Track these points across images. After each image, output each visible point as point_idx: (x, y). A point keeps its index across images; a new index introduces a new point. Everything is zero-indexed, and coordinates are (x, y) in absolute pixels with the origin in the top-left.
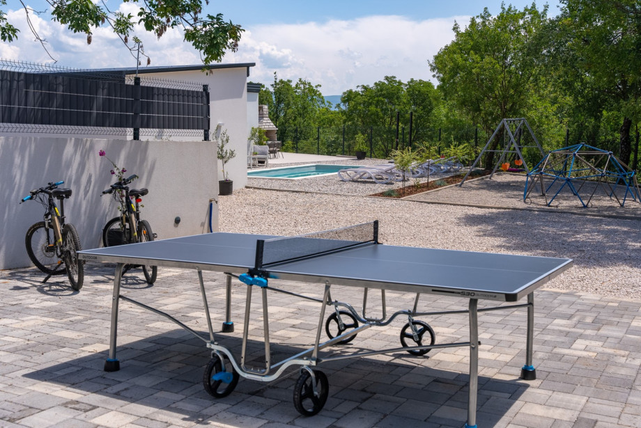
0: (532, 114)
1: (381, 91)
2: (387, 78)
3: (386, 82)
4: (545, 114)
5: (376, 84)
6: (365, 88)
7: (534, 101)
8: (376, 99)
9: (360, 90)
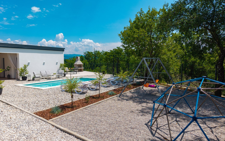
0: (165, 57)
1: (115, 51)
2: (117, 47)
3: (117, 49)
4: (170, 57)
5: (113, 49)
6: (111, 51)
7: (165, 51)
8: (113, 54)
9: (109, 51)
